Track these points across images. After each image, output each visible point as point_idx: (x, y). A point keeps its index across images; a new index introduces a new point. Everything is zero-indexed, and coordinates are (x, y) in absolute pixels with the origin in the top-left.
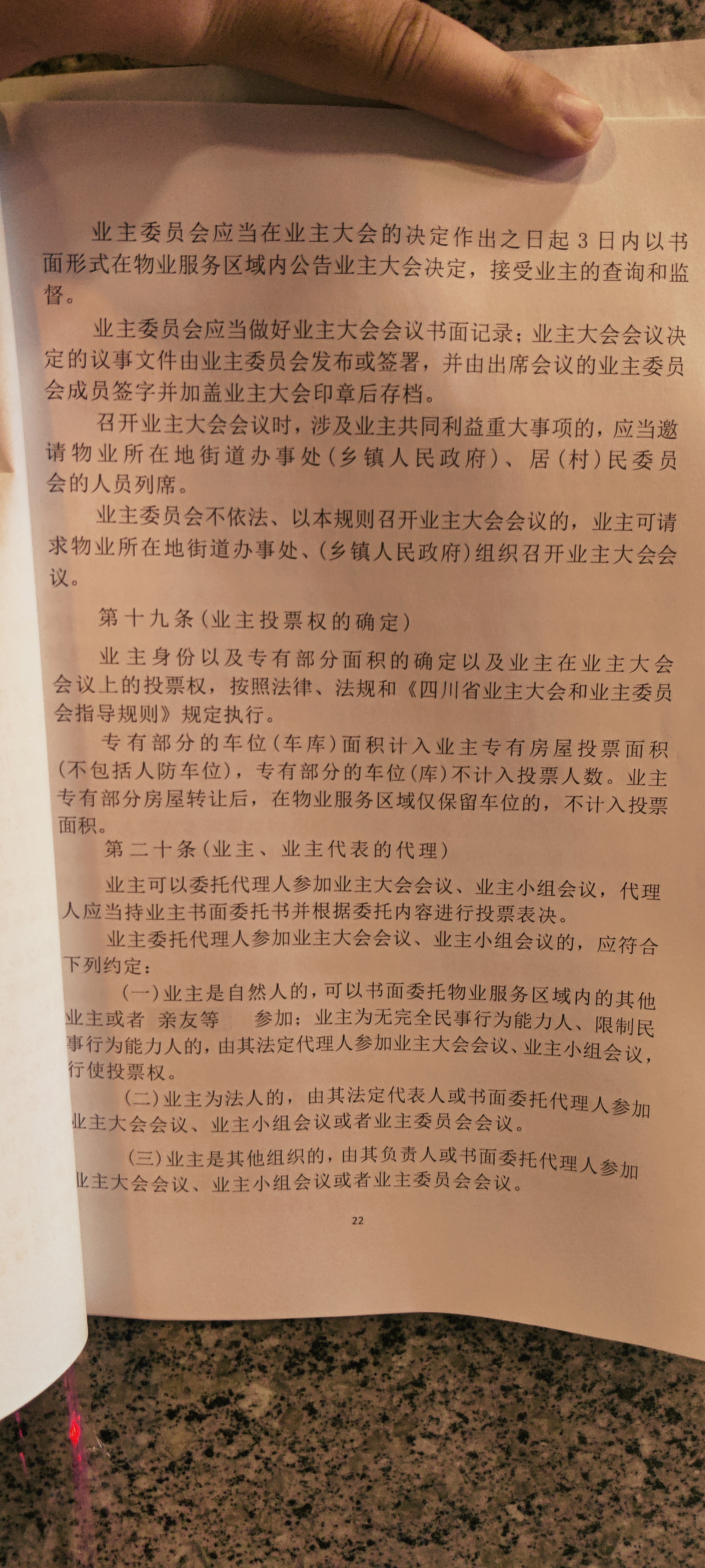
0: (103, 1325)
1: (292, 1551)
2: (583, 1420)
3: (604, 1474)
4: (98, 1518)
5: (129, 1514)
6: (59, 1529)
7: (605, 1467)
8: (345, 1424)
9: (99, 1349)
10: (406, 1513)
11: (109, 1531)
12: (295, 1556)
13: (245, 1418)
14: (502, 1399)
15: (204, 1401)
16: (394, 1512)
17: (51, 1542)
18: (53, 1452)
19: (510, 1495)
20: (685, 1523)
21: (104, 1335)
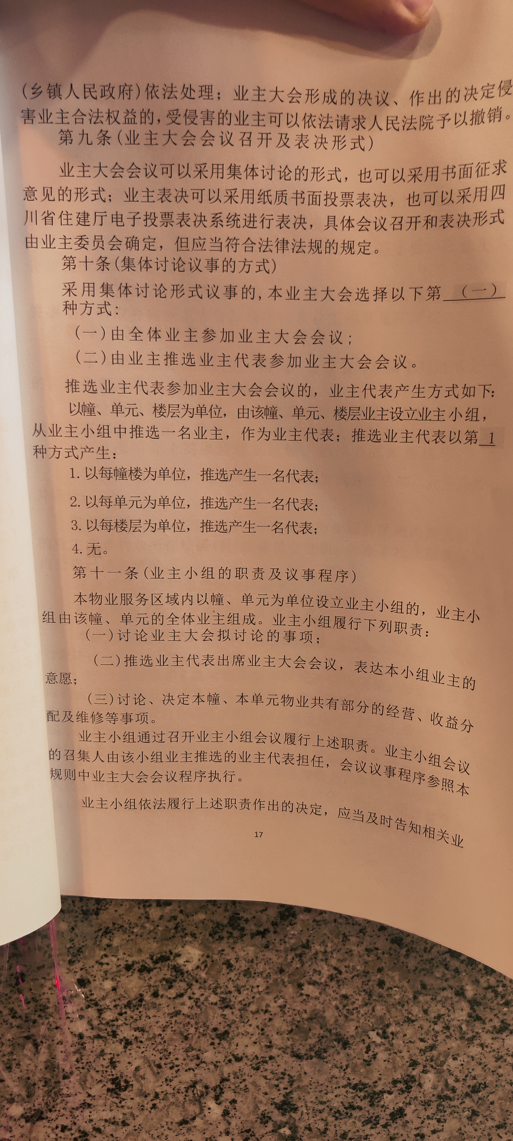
0: (78, 904)
1: (215, 1063)
2: (425, 972)
3: (438, 1010)
4: (76, 1039)
5: (99, 1037)
6: (49, 1047)
7: (439, 1006)
8: (253, 975)
9: (75, 921)
10: (297, 1037)
11: (84, 1048)
12: (218, 1067)
13: (181, 970)
14: (366, 957)
15: (151, 958)
16: (288, 1036)
17: (43, 1056)
18: (44, 993)
19: (371, 1025)
20: (496, 1045)
21: (80, 912)
